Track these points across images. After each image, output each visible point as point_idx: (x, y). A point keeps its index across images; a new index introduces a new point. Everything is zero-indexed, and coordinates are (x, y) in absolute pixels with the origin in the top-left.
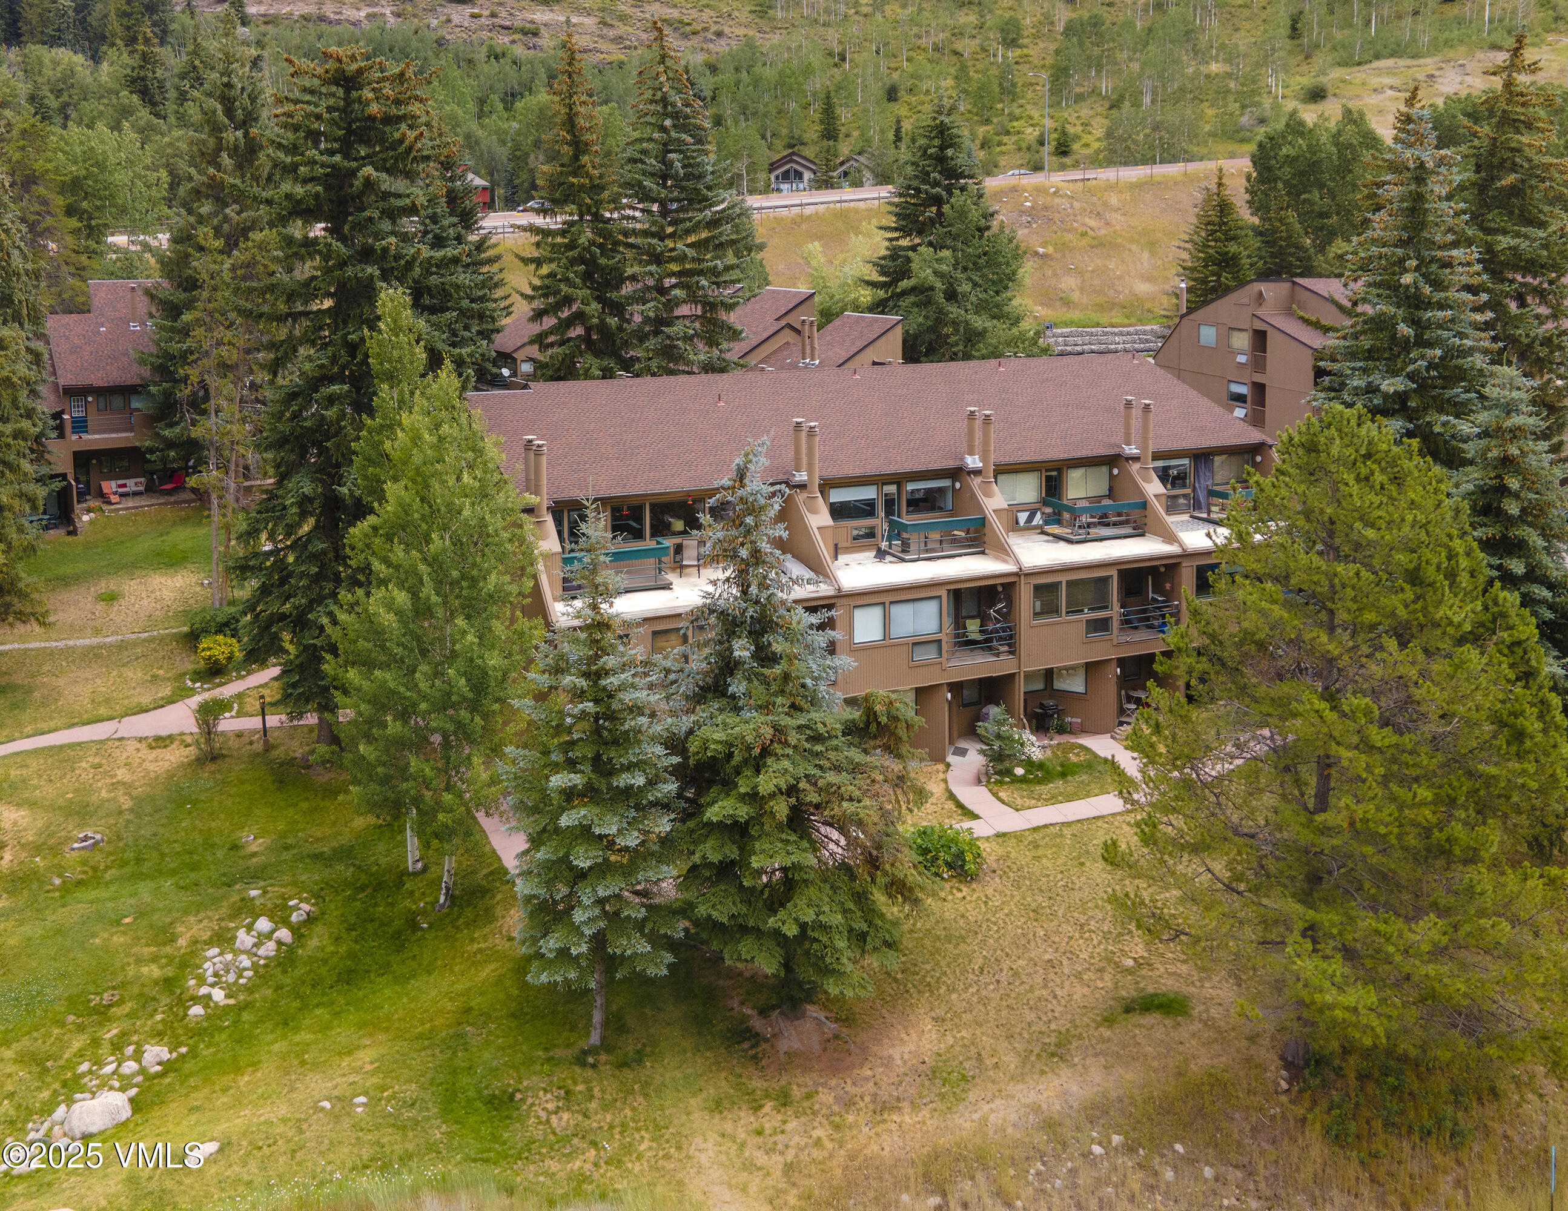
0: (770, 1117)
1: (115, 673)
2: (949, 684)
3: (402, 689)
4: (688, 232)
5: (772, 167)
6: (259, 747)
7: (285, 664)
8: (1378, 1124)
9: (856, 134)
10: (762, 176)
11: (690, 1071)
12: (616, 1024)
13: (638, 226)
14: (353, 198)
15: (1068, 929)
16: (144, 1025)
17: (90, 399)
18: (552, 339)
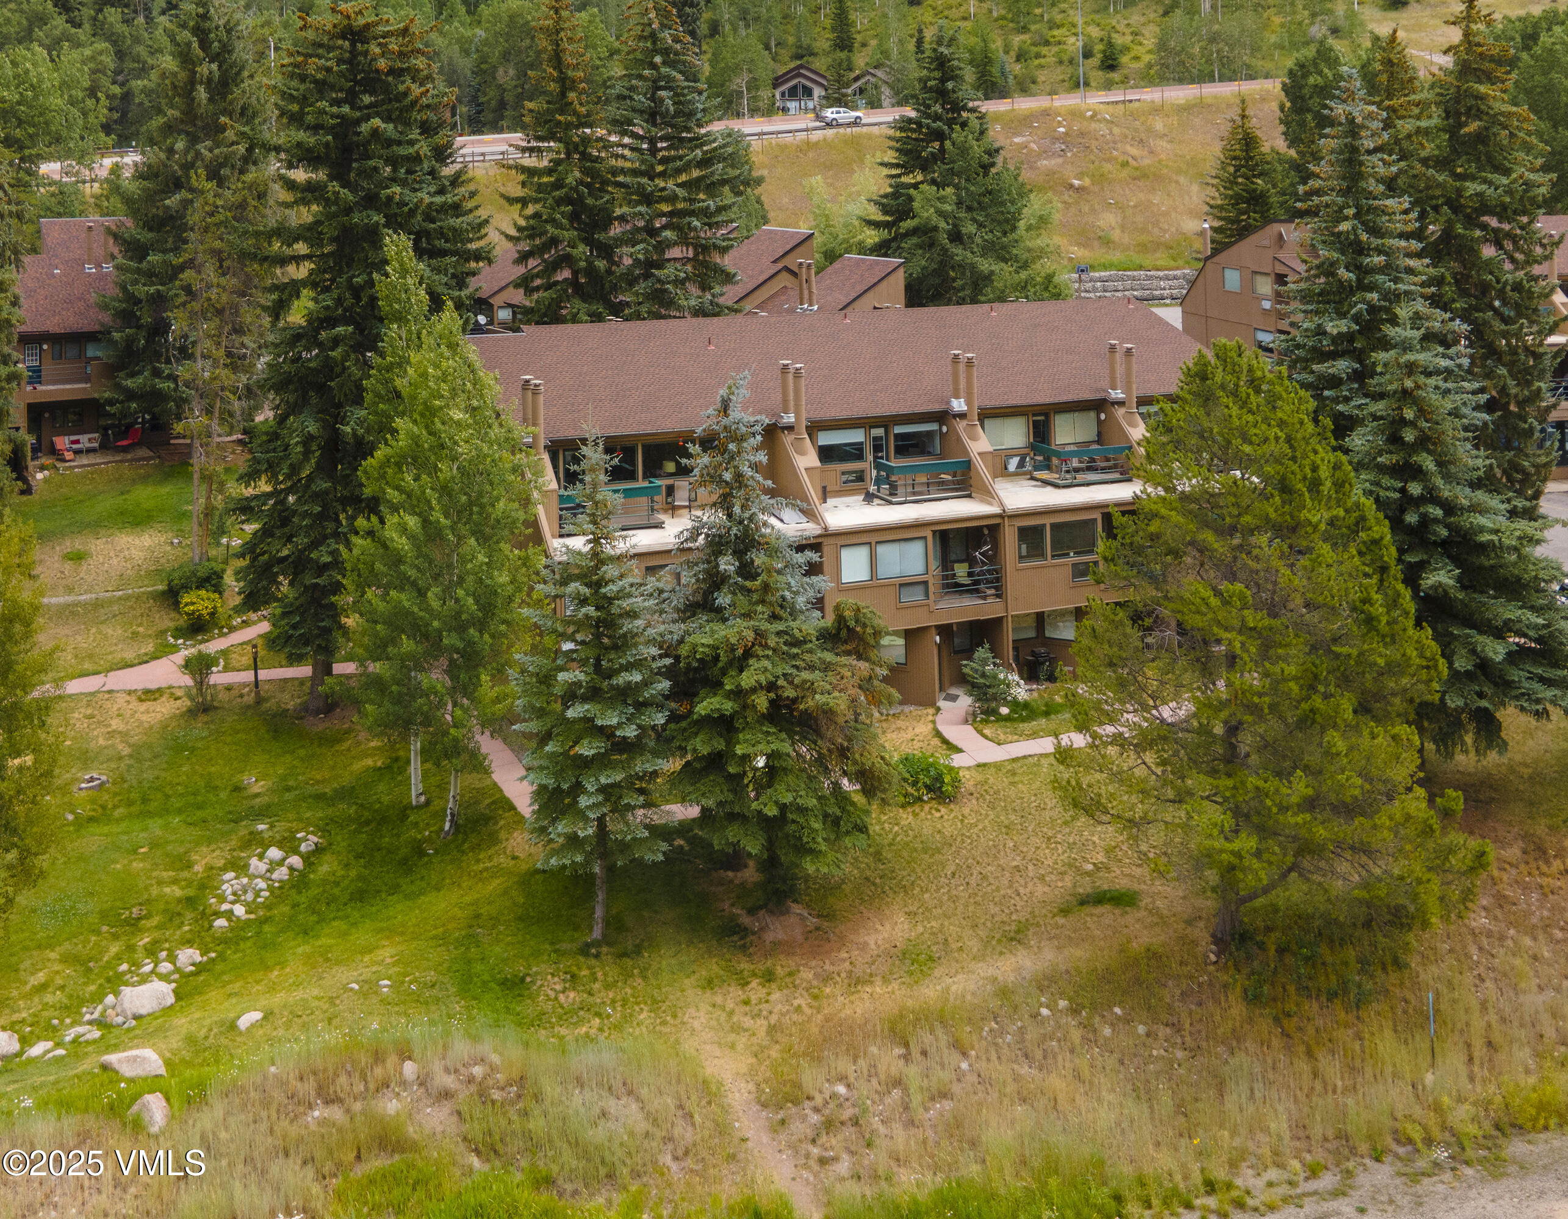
0: (756, 990)
1: (94, 630)
2: (937, 627)
3: (416, 609)
4: (678, 171)
5: (777, 83)
6: (250, 699)
7: (285, 607)
8: (1292, 989)
9: (874, 43)
10: (765, 93)
11: (684, 958)
12: (615, 925)
13: (628, 165)
14: (358, 146)
15: (1036, 841)
16: (173, 934)
17: (45, 347)
18: (538, 282)
